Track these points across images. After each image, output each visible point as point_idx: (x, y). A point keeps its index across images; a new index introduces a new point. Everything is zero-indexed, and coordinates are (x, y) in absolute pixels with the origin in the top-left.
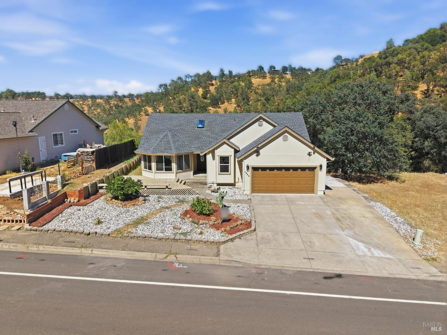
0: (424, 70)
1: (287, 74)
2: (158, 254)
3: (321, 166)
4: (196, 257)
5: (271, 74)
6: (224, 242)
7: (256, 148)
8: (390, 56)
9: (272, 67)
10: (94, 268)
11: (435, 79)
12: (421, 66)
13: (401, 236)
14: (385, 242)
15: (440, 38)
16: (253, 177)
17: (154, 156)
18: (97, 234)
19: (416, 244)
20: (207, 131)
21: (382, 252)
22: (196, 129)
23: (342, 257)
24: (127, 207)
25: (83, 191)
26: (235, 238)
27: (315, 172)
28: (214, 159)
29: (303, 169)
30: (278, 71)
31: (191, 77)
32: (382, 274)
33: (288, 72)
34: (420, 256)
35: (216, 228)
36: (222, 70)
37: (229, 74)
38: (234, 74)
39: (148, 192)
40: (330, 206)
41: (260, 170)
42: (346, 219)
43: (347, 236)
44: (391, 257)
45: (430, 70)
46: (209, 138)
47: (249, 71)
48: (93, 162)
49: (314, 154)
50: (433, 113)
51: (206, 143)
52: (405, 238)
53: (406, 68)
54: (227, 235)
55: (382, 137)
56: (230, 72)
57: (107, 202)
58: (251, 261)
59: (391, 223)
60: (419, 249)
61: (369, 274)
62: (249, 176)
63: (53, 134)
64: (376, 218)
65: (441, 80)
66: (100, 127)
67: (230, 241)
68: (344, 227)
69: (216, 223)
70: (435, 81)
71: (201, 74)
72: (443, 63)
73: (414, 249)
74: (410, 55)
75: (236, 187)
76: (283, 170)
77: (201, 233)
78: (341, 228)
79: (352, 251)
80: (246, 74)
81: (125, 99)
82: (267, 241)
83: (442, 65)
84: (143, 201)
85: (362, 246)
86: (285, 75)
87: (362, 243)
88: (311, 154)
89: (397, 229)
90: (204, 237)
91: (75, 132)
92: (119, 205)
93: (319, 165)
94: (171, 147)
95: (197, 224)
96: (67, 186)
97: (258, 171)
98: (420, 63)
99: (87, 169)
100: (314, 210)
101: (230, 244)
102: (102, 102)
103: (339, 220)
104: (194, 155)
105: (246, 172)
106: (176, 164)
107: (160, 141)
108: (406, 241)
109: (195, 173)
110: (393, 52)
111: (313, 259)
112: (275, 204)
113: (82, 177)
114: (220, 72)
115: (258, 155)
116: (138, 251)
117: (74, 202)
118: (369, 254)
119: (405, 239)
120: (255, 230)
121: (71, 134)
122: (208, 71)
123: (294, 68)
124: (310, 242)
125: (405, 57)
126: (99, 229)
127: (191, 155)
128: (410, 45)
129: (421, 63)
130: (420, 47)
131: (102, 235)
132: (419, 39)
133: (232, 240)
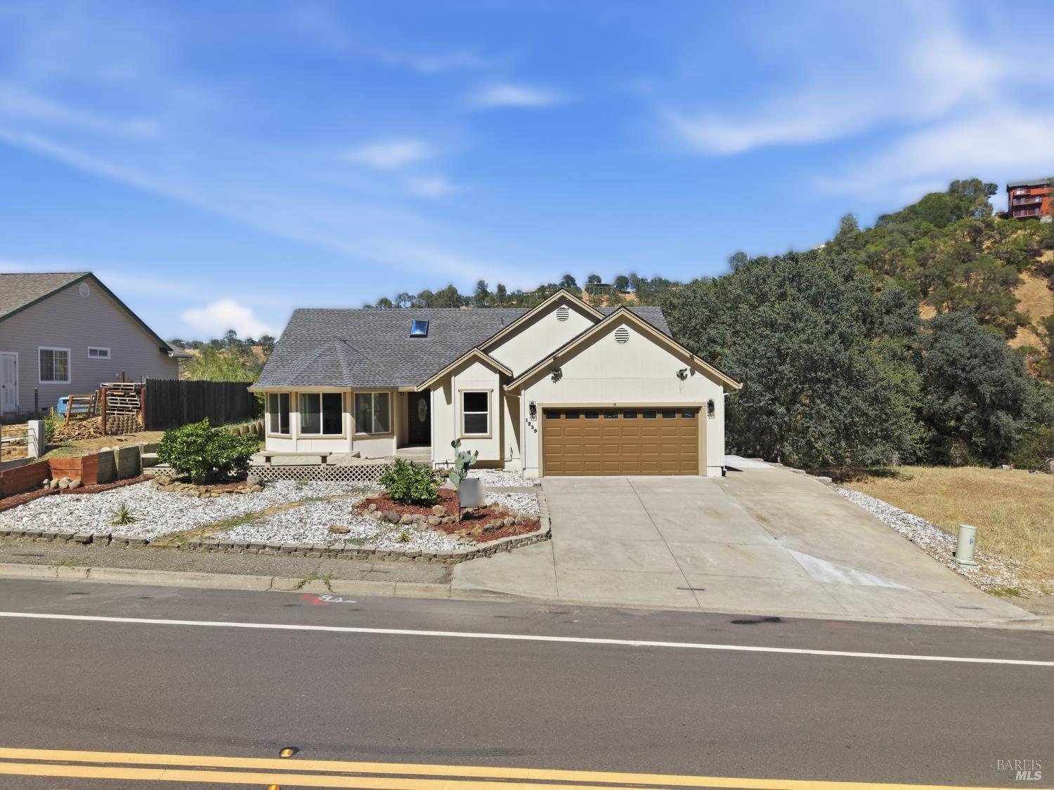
0: (926, 277)
1: (629, 293)
2: (277, 578)
3: (711, 405)
4: (386, 583)
5: (591, 293)
6: (466, 557)
7: (552, 360)
8: (849, 248)
9: (593, 279)
10: (82, 599)
11: (951, 295)
12: (918, 270)
13: (924, 550)
14: (882, 559)
15: (952, 213)
16: (545, 433)
17: (297, 393)
18: (113, 541)
19: (962, 561)
20: (435, 342)
21: (879, 577)
22: (409, 339)
23: (779, 585)
24: (211, 497)
25: (97, 460)
26: (495, 549)
27: (697, 419)
28: (449, 400)
29: (669, 412)
30: (607, 285)
31: (411, 298)
32: (885, 619)
33: (629, 290)
34: (976, 586)
35: (445, 530)
36: (482, 286)
37: (498, 293)
38: (509, 292)
39: (273, 474)
40: (740, 496)
41: (563, 416)
42: (780, 518)
43: (787, 547)
44: (904, 587)
45: (939, 277)
46: (440, 357)
47: (543, 287)
48: (137, 412)
49: (693, 374)
50: (959, 331)
51: (431, 368)
52: (931, 551)
53: (887, 273)
54: (474, 543)
55: (850, 366)
56: (501, 289)
57: (160, 487)
58: (535, 594)
59: (893, 526)
60: (970, 573)
61: (853, 618)
62: (536, 431)
63: (42, 351)
64: (854, 516)
65: (964, 296)
66: (171, 350)
67: (481, 556)
68: (777, 531)
69: (445, 520)
70: (952, 299)
71: (434, 293)
72: (964, 262)
73: (958, 574)
74: (892, 244)
75: (504, 470)
76: (621, 416)
77: (404, 539)
78: (771, 533)
79: (802, 575)
80: (536, 292)
81: (252, 347)
82: (580, 556)
83: (964, 266)
84: (257, 486)
85: (826, 566)
86: (623, 295)
87: (827, 560)
88: (686, 375)
89: (910, 535)
90: (409, 547)
91: (104, 353)
92: (192, 492)
93: (706, 400)
94: (340, 372)
95: (396, 524)
96: (55, 450)
97: (559, 418)
98: (915, 261)
99: (119, 424)
100: (700, 503)
101: (481, 562)
102: (198, 355)
103: (764, 519)
104: (402, 394)
105: (529, 420)
106: (352, 415)
107: (315, 361)
108: (937, 558)
109: (401, 445)
110: (856, 239)
111: (703, 590)
112: (603, 492)
113: (102, 438)
114: (479, 288)
115: (557, 377)
116: (222, 572)
117: (68, 487)
118: (847, 581)
119: (931, 554)
120: (548, 535)
121: (90, 357)
122: (451, 286)
123: (643, 280)
124: (692, 558)
125: (883, 249)
126: (122, 531)
127: (392, 393)
128: (891, 226)
129: (918, 261)
130: (912, 229)
131: (127, 542)
132: (909, 214)
133: (486, 553)
